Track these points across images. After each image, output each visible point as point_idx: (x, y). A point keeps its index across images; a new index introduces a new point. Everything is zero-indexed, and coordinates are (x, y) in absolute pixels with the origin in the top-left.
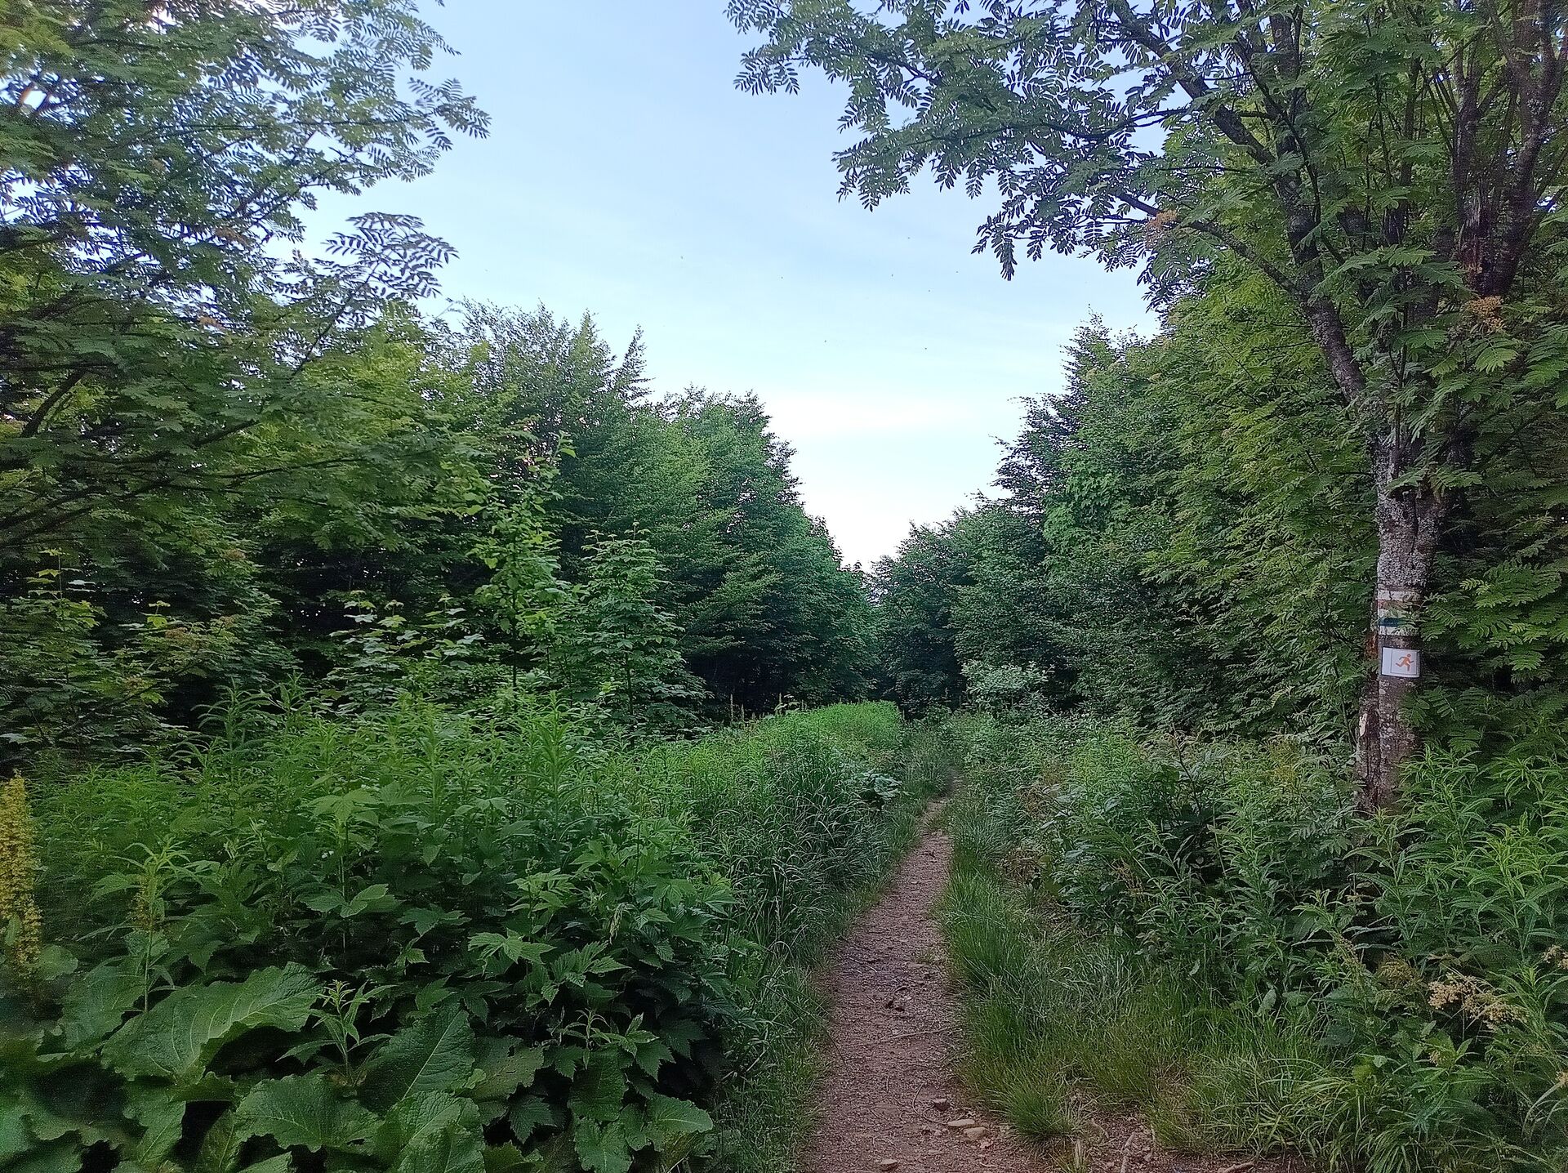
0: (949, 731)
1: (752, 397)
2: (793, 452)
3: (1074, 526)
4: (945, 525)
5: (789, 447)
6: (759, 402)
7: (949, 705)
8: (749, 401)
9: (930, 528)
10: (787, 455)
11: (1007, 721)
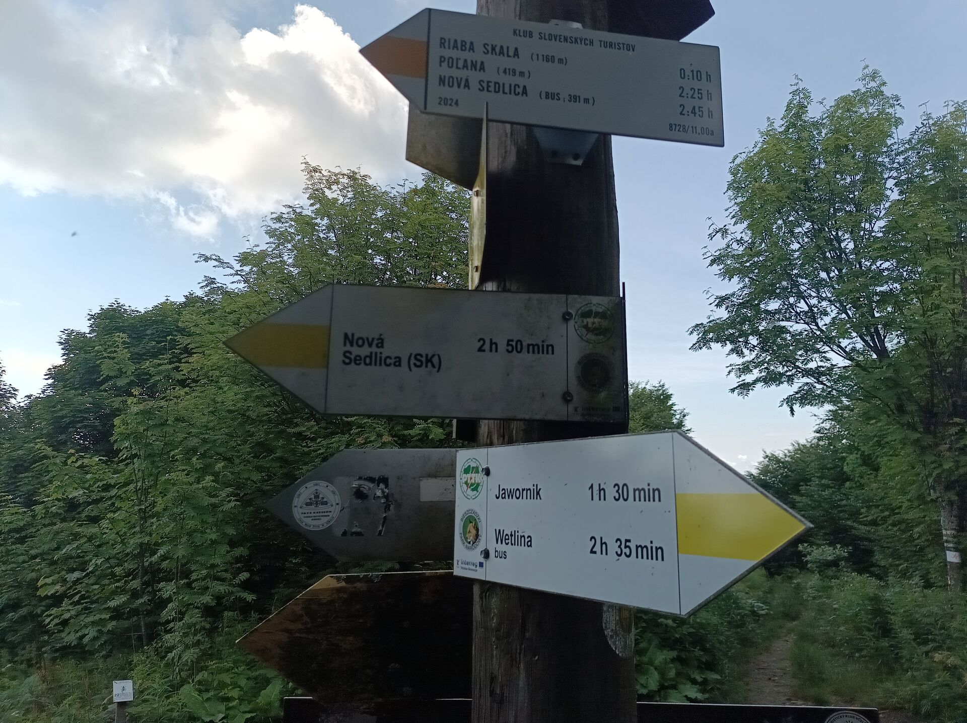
0: (798, 584)
1: (661, 383)
2: (688, 414)
3: (862, 466)
4: (786, 452)
5: (685, 411)
6: (666, 387)
7: (797, 567)
8: (660, 386)
9: (776, 454)
10: (684, 416)
11: (827, 577)
